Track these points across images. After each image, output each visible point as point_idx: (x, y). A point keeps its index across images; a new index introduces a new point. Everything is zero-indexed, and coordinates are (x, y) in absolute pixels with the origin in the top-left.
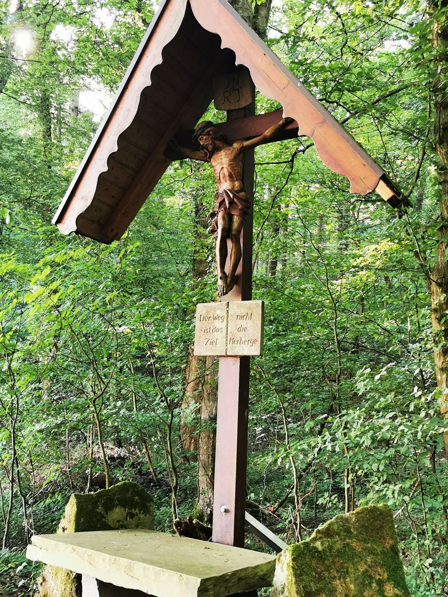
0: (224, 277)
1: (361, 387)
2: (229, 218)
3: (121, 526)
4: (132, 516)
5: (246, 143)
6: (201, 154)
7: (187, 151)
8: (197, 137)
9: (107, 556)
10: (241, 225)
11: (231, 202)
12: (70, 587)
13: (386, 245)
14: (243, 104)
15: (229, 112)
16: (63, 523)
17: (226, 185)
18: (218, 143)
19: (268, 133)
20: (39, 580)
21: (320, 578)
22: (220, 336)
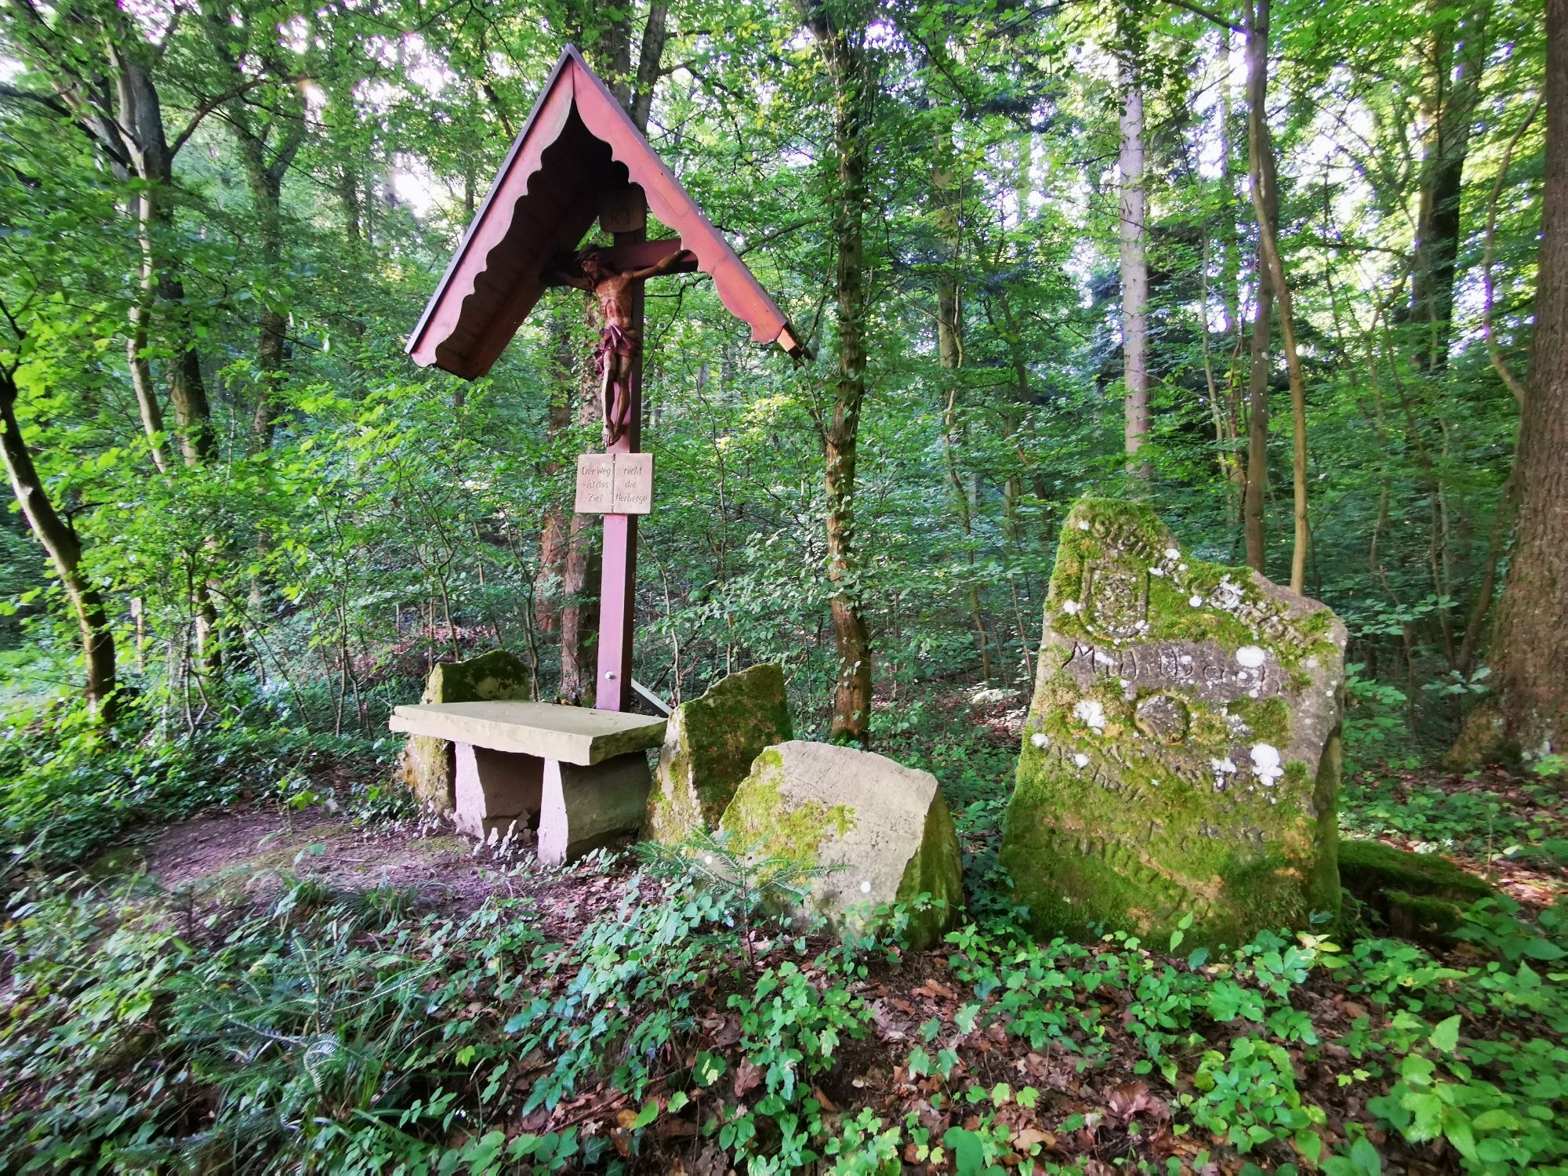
0: (610, 426)
1: (751, 553)
2: (616, 359)
3: (493, 697)
4: (505, 687)
5: (637, 274)
6: (584, 281)
7: (568, 278)
8: (580, 263)
9: (487, 723)
10: (630, 367)
11: (619, 341)
12: (441, 760)
13: (780, 400)
14: (634, 227)
15: (616, 235)
16: (426, 695)
17: (613, 321)
18: (605, 271)
19: (661, 263)
20: (402, 755)
21: (712, 733)
22: (605, 492)
